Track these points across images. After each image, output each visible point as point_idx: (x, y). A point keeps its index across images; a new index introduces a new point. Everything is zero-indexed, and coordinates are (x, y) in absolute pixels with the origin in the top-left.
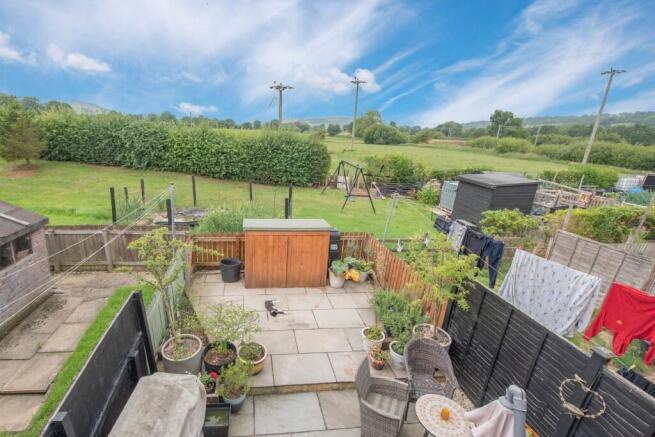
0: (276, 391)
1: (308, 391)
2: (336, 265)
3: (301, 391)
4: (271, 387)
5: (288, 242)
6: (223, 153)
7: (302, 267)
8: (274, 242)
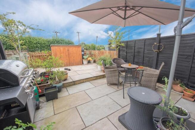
0: (74, 83)
1: (86, 82)
2: (84, 57)
3: (84, 82)
4: (72, 82)
5: (68, 50)
6: (39, 43)
7: (74, 58)
8: (63, 50)
